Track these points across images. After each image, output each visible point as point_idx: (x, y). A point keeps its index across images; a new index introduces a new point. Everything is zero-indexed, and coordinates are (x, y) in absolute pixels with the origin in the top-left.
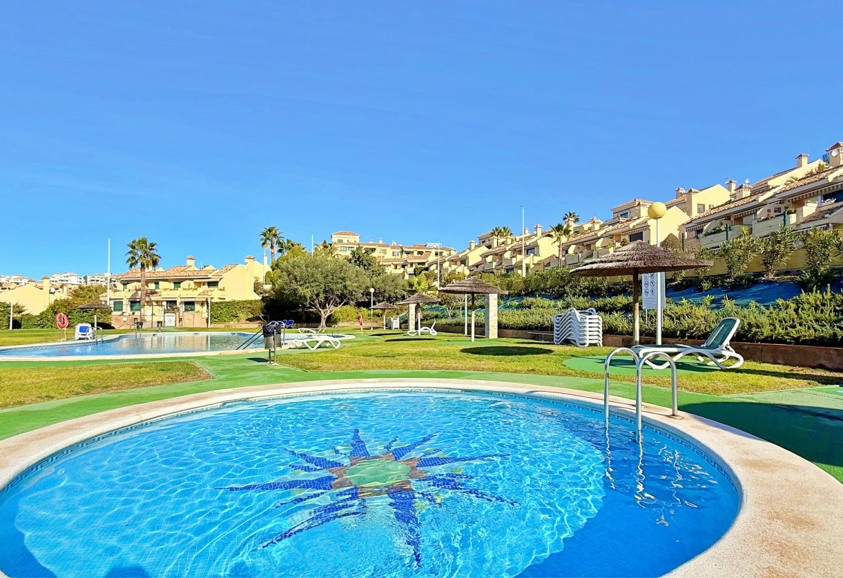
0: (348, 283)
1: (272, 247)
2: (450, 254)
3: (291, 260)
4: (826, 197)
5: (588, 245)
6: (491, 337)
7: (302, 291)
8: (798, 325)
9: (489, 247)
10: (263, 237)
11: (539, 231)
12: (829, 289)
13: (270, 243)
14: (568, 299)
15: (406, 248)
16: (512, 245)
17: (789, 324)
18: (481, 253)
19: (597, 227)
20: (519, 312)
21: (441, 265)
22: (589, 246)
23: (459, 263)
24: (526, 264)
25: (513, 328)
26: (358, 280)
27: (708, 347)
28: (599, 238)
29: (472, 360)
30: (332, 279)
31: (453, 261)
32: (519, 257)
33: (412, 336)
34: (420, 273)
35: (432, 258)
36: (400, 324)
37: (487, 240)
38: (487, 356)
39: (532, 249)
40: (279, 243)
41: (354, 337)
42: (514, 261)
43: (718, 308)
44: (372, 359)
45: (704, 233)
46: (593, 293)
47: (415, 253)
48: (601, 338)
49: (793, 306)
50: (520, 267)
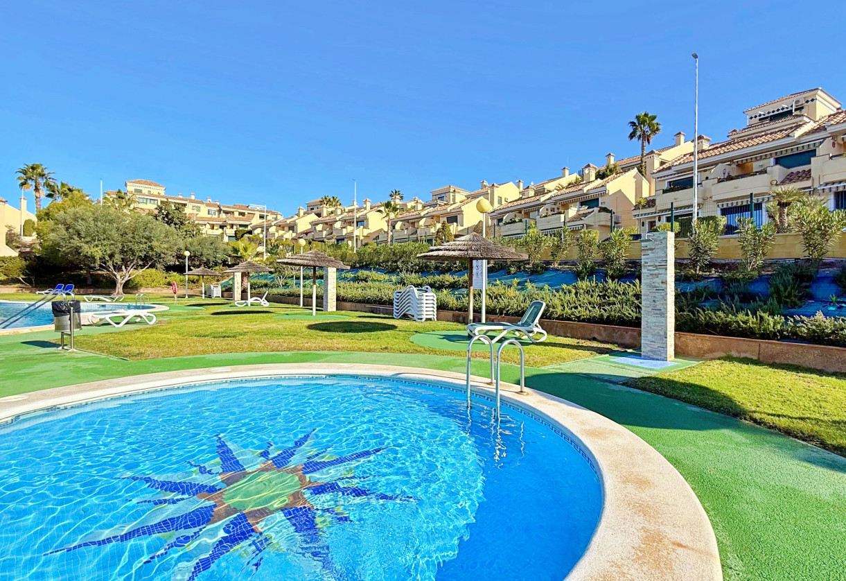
0: (155, 243)
1: (37, 189)
2: (276, 219)
3: (71, 211)
4: (582, 204)
5: (412, 222)
6: (329, 310)
7: (87, 249)
8: (579, 307)
9: (319, 215)
10: (22, 175)
11: (368, 205)
12: (594, 279)
13: (34, 184)
14: (402, 275)
15: (224, 207)
16: (342, 216)
17: (572, 305)
18: (311, 221)
19: (420, 207)
20: (356, 285)
21: (267, 230)
22: (413, 224)
23: (286, 228)
24: (357, 236)
25: (351, 301)
26: (167, 241)
27: (523, 325)
28: (422, 217)
29: (323, 338)
30: (133, 238)
31: (281, 227)
32: (350, 229)
33: (241, 308)
34: (242, 236)
35: (256, 221)
36: (222, 292)
37: (315, 208)
38: (337, 334)
39: (362, 222)
40: (48, 185)
41: (168, 308)
42: (344, 232)
43: (522, 289)
44: (210, 341)
45: (504, 222)
46: (423, 270)
47: (236, 214)
48: (435, 314)
49: (574, 291)
50: (351, 238)
